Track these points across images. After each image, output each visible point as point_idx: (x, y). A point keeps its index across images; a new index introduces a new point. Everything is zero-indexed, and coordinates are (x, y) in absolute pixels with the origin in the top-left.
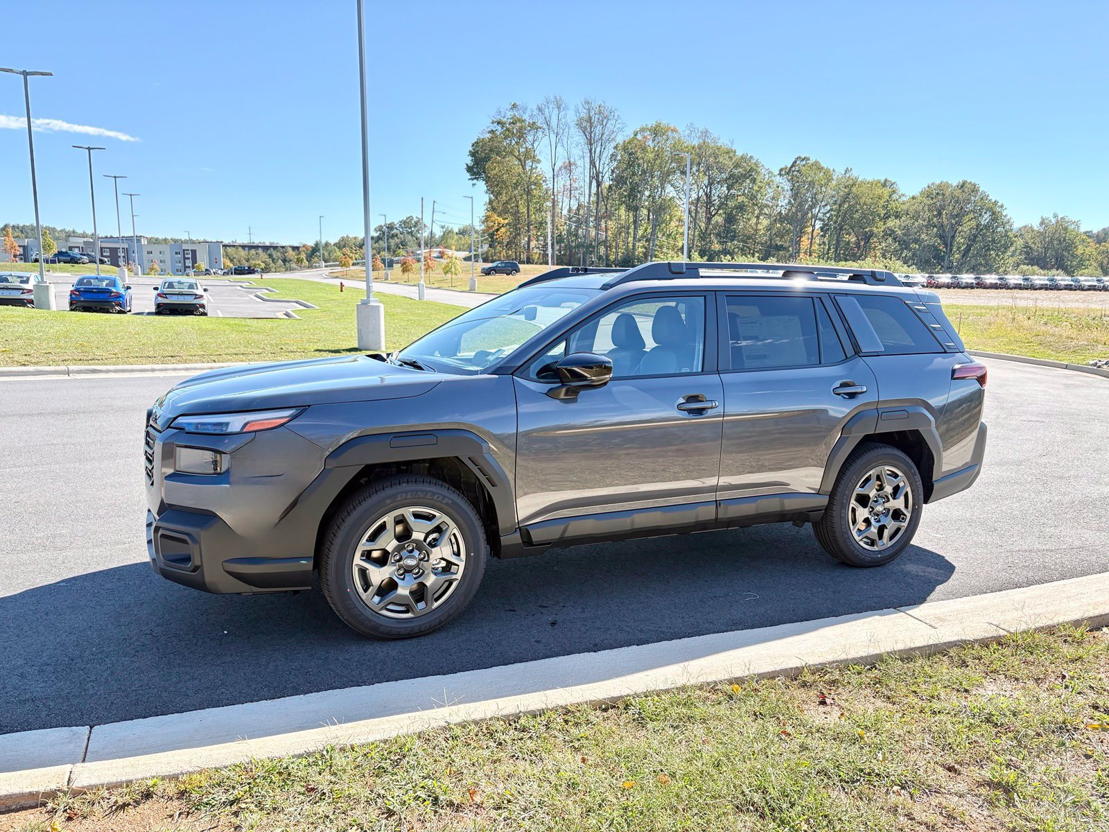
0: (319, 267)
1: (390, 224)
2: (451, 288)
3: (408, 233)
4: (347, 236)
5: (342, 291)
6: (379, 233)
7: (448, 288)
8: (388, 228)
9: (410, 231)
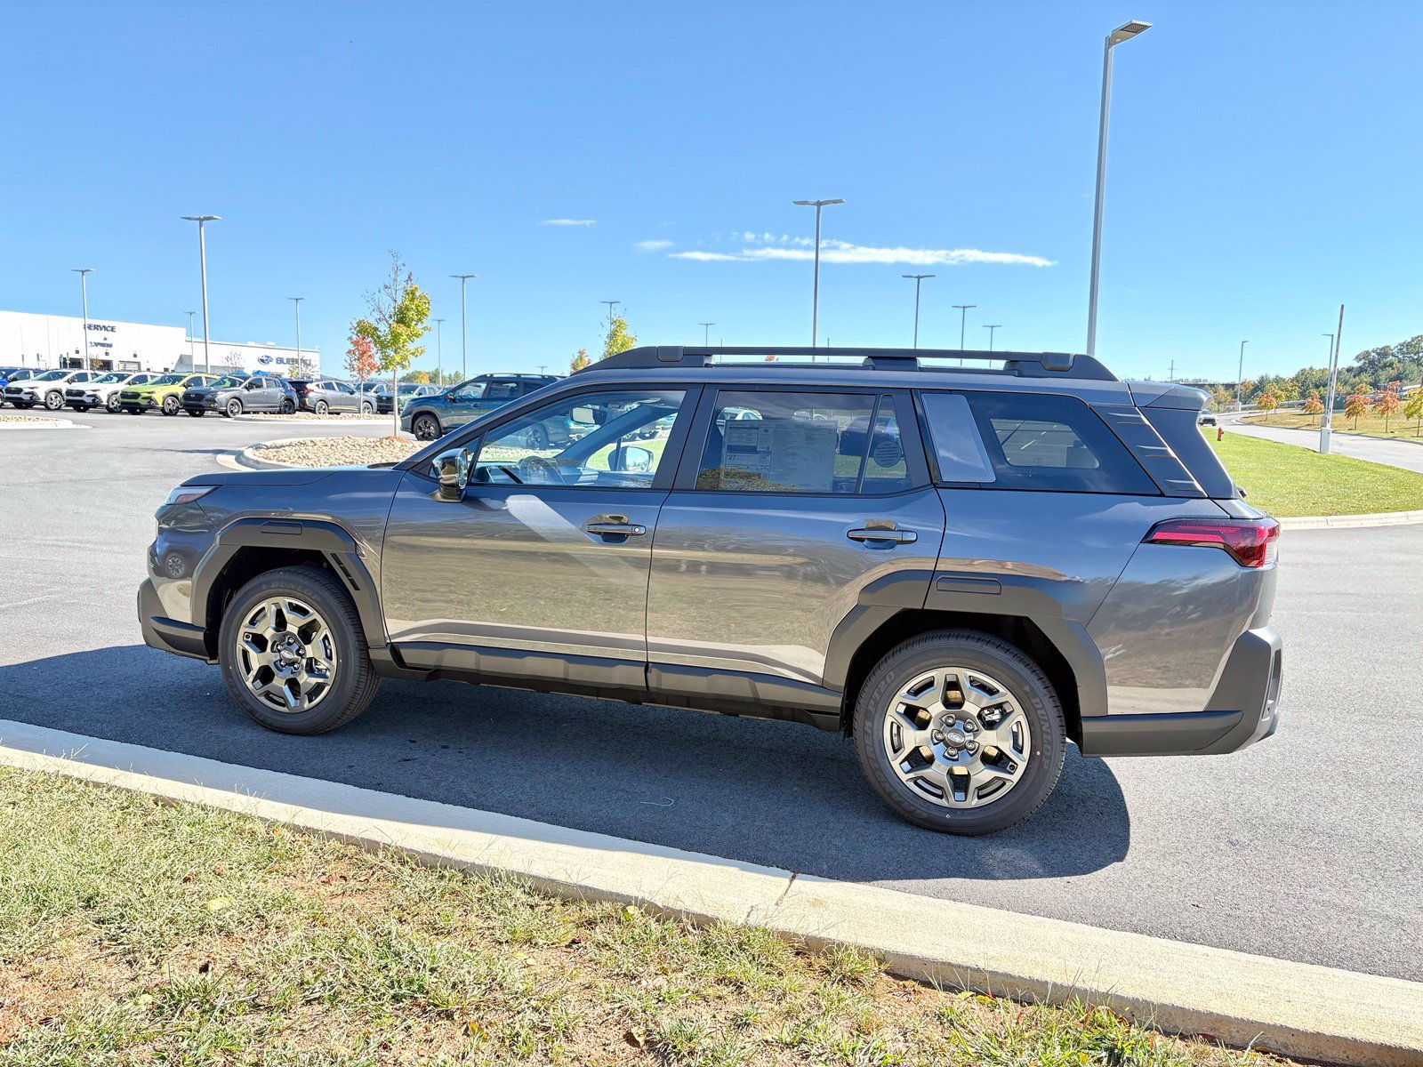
0: (1234, 410)
1: (1383, 348)
2: (1415, 440)
3: (1413, 361)
4: (1311, 369)
5: (1219, 440)
6: (1362, 361)
7: (1412, 439)
8: (1378, 354)
9: (1415, 357)
